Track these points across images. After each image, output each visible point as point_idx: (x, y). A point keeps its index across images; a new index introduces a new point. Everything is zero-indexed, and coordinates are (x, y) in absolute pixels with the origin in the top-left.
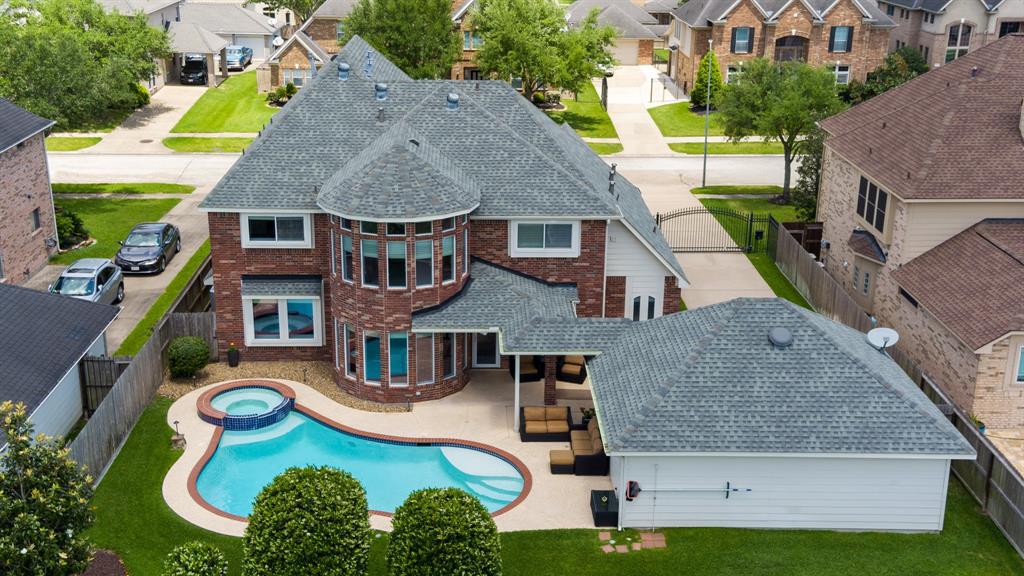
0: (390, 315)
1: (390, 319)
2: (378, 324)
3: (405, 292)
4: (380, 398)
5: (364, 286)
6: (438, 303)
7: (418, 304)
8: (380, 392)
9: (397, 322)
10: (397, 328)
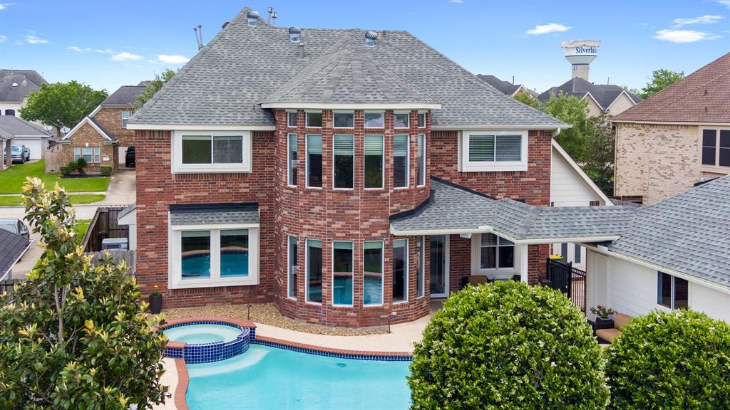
0: (366, 219)
1: (366, 225)
2: (352, 232)
3: (383, 192)
4: (352, 322)
5: (334, 189)
6: (413, 207)
7: (396, 206)
8: (352, 314)
9: (374, 227)
10: (373, 235)
